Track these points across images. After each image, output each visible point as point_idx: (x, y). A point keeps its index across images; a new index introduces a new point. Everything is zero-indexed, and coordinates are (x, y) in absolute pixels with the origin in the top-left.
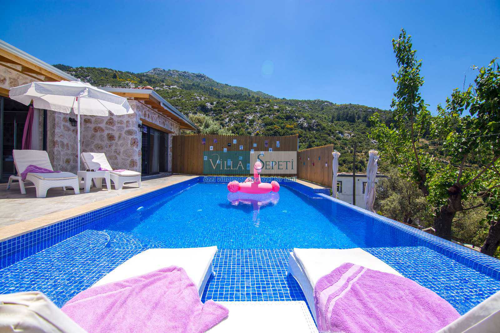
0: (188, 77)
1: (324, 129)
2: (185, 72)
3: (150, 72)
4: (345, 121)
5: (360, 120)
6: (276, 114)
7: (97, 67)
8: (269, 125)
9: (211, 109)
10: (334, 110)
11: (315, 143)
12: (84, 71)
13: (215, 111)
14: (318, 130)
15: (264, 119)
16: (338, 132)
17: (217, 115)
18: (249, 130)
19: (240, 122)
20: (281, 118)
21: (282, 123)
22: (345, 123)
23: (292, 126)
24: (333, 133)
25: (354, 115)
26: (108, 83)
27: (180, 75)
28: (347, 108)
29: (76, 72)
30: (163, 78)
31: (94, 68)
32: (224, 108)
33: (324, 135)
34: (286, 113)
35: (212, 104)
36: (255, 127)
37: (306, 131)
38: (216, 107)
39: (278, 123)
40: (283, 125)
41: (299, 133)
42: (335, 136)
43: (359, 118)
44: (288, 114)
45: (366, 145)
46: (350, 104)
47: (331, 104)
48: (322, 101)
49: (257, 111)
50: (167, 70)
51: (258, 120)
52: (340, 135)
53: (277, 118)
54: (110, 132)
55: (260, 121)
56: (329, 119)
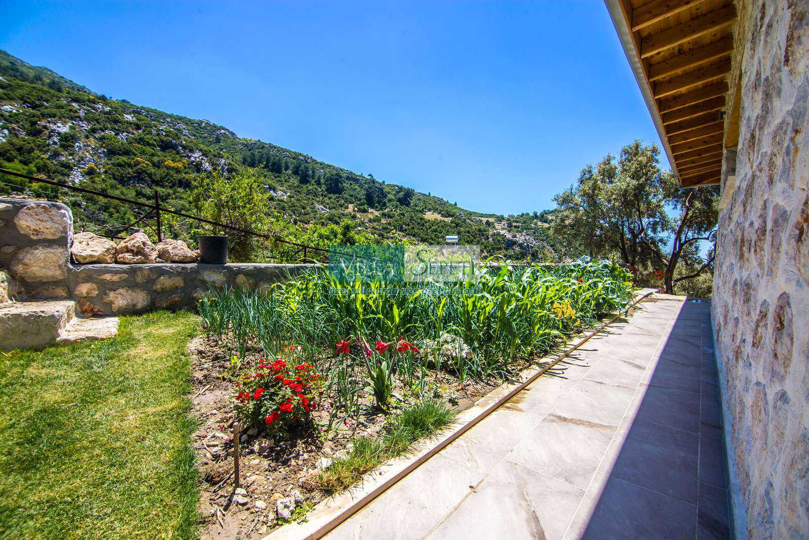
6: (133, 134)
8: (120, 155)
19: (28, 134)
20: (148, 144)
21: (153, 155)
23: (180, 165)
34: (158, 135)
36: (80, 154)
39: (143, 153)
40: (156, 159)
47: (233, 134)
48: (215, 126)
49: (79, 117)
51: (87, 137)
53: (139, 143)
55: (92, 142)
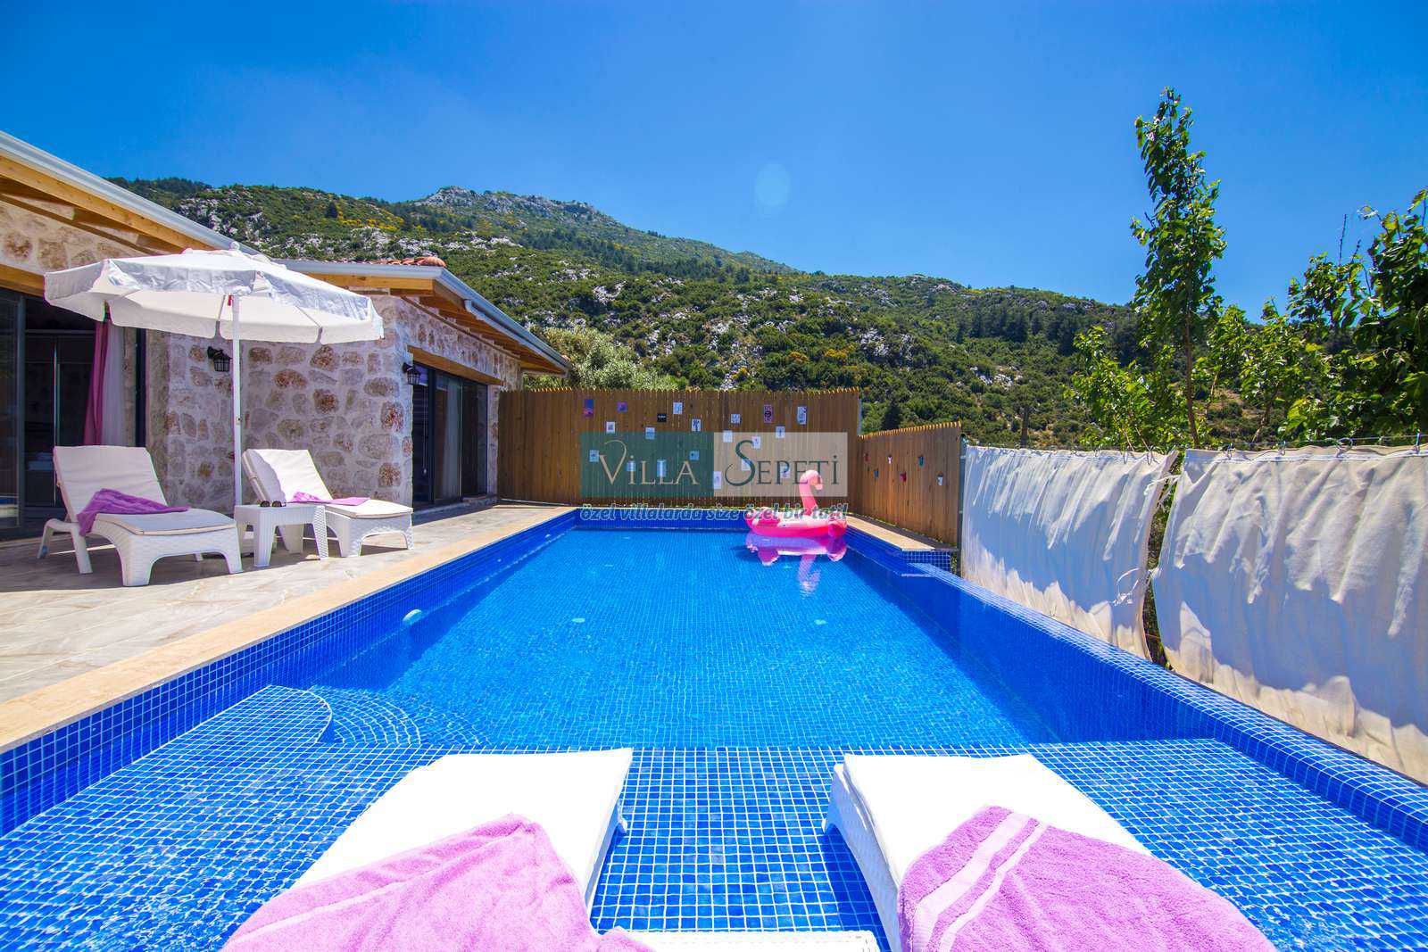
0: (541, 211)
1: (934, 360)
2: (533, 199)
3: (433, 198)
4: (997, 339)
5: (1041, 335)
7: (281, 186)
9: (609, 304)
10: (965, 305)
11: (909, 403)
12: (245, 196)
13: (620, 309)
14: (916, 365)
15: (761, 332)
16: (976, 369)
17: (626, 321)
18: (718, 365)
22: (996, 342)
24: (961, 372)
25: (1022, 320)
26: (314, 231)
27: (519, 206)
28: (1001, 299)
29: (220, 199)
30: (471, 214)
31: (273, 188)
32: (645, 300)
33: (935, 380)
35: (610, 290)
37: (882, 367)
38: (623, 299)
41: (862, 373)
42: (966, 383)
43: (1037, 328)
44: (830, 319)
45: (1057, 406)
46: (1012, 287)
50: (480, 192)
52: (983, 377)
54: (324, 386)
56: (951, 330)
